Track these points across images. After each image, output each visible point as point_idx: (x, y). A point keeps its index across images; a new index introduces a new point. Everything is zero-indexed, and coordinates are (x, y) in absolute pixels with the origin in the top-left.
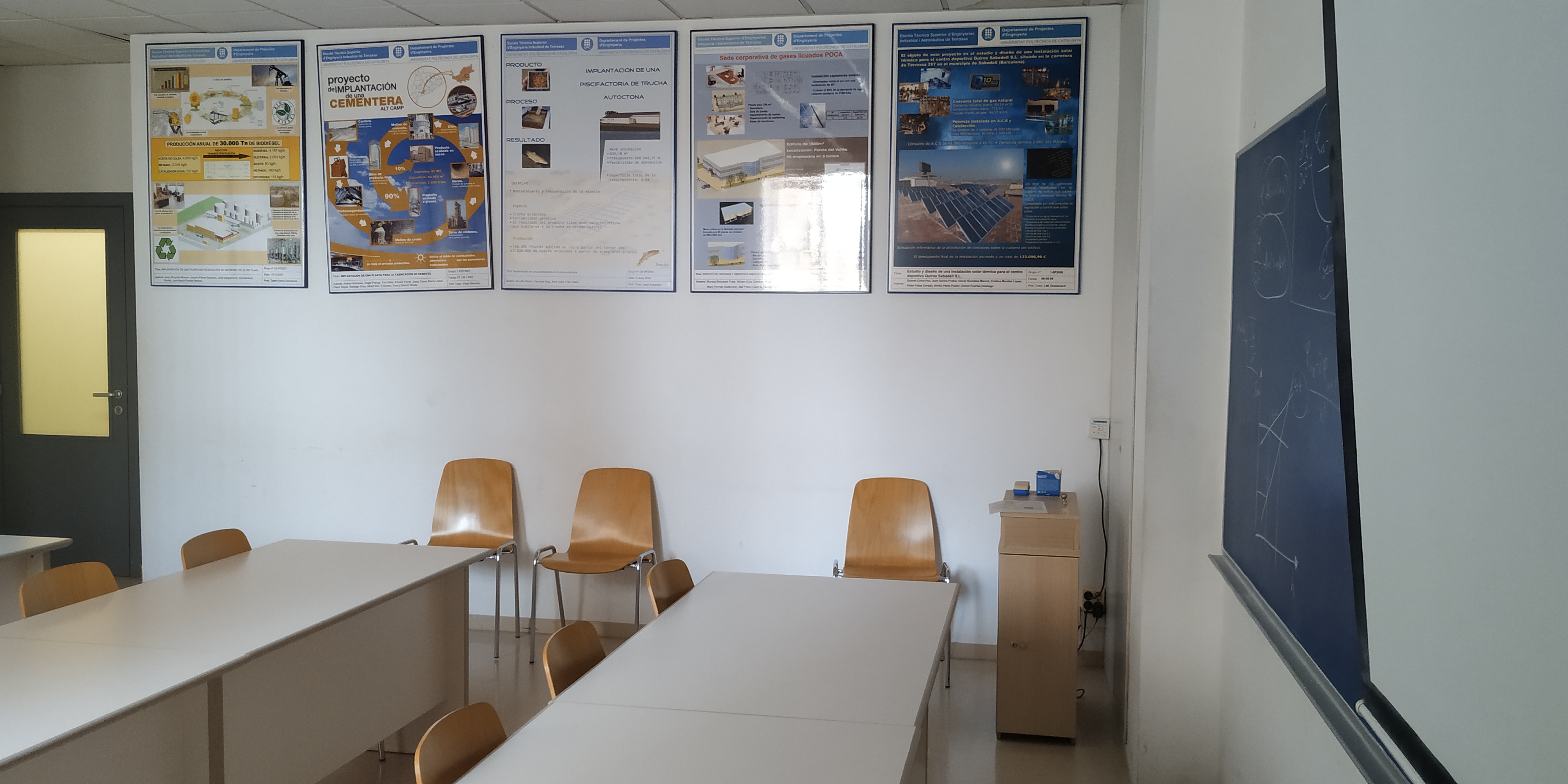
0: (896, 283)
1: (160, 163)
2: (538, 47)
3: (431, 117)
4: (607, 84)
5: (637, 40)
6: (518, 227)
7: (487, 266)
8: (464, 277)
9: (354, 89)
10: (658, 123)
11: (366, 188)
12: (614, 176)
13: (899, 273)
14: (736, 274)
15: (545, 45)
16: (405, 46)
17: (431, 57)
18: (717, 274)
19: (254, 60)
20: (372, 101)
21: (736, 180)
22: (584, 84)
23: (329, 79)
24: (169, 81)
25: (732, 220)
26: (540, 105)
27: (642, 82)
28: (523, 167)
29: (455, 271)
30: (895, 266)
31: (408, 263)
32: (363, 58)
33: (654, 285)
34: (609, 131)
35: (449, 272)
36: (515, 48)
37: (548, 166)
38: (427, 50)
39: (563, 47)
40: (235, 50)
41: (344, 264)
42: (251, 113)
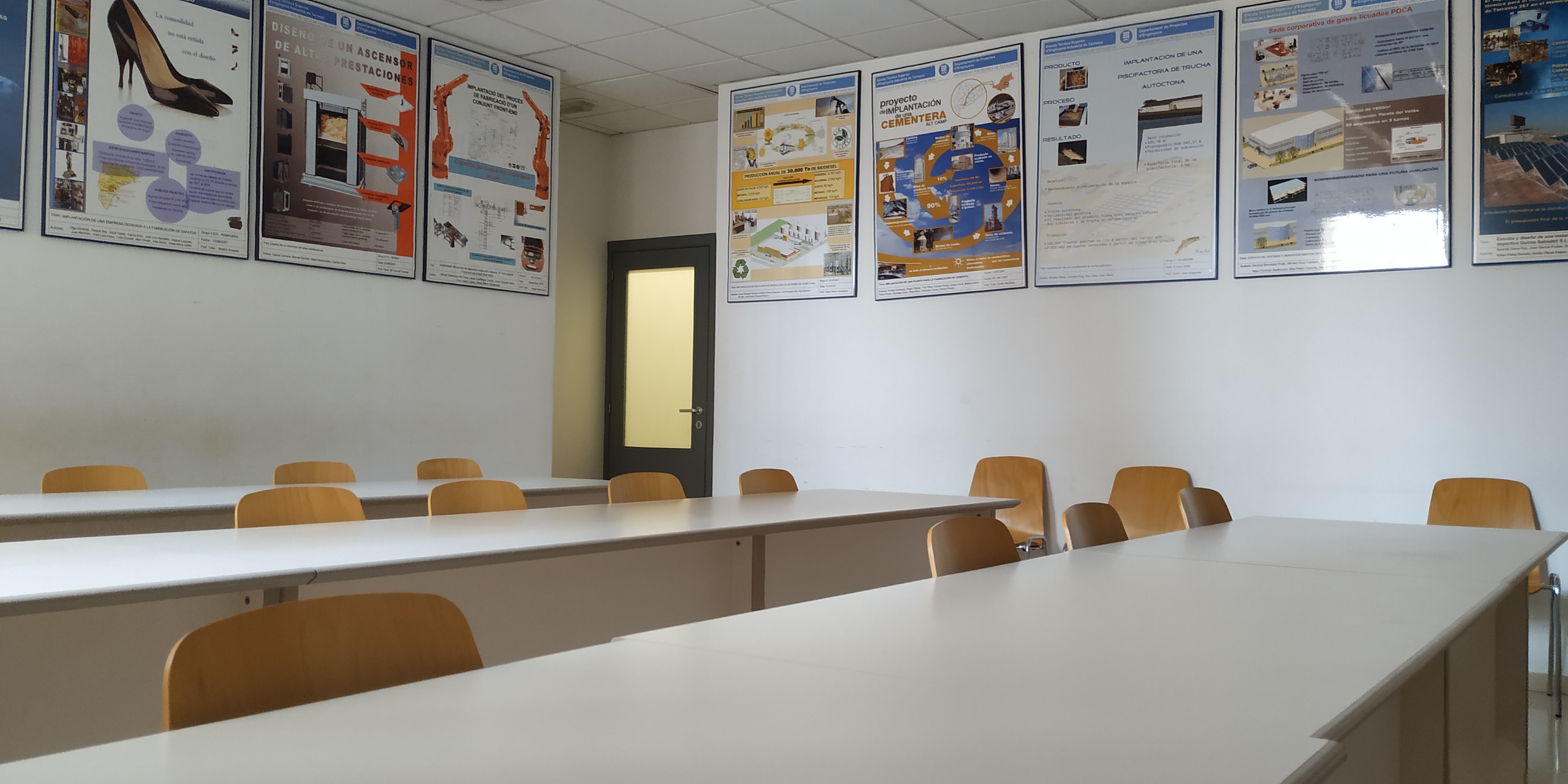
0: (1483, 253)
1: (738, 194)
2: (1077, 46)
3: (972, 127)
4: (1146, 73)
5: (1178, 25)
6: (1052, 224)
7: (1021, 265)
8: (999, 278)
9: (902, 110)
10: (1200, 106)
11: (910, 200)
12: (1152, 164)
13: (1487, 242)
14: (1286, 256)
15: (1083, 43)
16: (950, 63)
17: (973, 70)
18: (1264, 257)
19: (818, 94)
20: (919, 119)
21: (1287, 156)
22: (1122, 76)
23: (881, 103)
24: (748, 121)
25: (1282, 198)
26: (1077, 103)
27: (1184, 67)
28: (1059, 165)
29: (990, 273)
30: (1480, 234)
31: (947, 268)
32: (913, 80)
33: (1193, 273)
34: (1147, 120)
35: (986, 273)
36: (1054, 50)
37: (1084, 161)
38: (970, 64)
39: (1102, 42)
40: (802, 87)
41: (889, 272)
42: (814, 141)
